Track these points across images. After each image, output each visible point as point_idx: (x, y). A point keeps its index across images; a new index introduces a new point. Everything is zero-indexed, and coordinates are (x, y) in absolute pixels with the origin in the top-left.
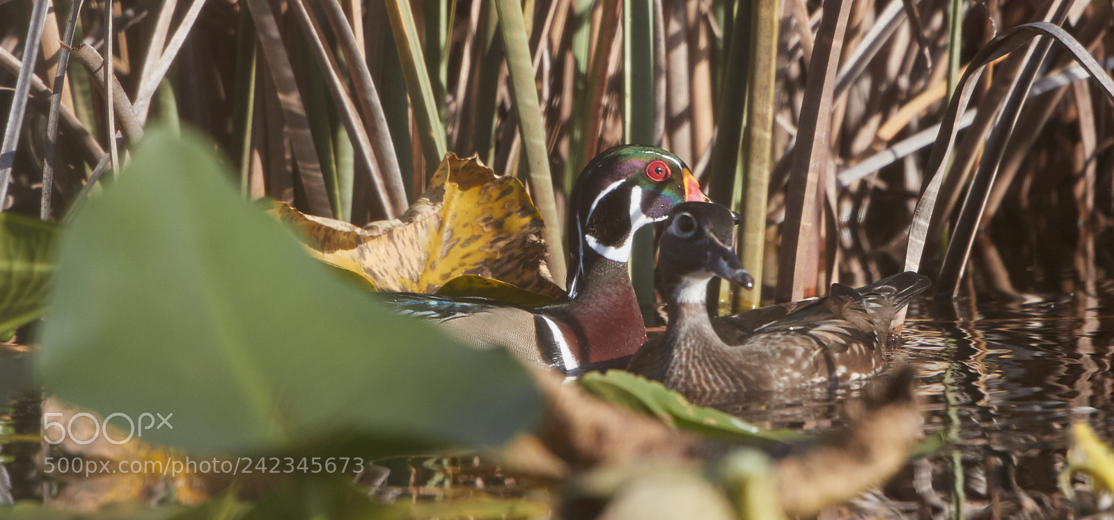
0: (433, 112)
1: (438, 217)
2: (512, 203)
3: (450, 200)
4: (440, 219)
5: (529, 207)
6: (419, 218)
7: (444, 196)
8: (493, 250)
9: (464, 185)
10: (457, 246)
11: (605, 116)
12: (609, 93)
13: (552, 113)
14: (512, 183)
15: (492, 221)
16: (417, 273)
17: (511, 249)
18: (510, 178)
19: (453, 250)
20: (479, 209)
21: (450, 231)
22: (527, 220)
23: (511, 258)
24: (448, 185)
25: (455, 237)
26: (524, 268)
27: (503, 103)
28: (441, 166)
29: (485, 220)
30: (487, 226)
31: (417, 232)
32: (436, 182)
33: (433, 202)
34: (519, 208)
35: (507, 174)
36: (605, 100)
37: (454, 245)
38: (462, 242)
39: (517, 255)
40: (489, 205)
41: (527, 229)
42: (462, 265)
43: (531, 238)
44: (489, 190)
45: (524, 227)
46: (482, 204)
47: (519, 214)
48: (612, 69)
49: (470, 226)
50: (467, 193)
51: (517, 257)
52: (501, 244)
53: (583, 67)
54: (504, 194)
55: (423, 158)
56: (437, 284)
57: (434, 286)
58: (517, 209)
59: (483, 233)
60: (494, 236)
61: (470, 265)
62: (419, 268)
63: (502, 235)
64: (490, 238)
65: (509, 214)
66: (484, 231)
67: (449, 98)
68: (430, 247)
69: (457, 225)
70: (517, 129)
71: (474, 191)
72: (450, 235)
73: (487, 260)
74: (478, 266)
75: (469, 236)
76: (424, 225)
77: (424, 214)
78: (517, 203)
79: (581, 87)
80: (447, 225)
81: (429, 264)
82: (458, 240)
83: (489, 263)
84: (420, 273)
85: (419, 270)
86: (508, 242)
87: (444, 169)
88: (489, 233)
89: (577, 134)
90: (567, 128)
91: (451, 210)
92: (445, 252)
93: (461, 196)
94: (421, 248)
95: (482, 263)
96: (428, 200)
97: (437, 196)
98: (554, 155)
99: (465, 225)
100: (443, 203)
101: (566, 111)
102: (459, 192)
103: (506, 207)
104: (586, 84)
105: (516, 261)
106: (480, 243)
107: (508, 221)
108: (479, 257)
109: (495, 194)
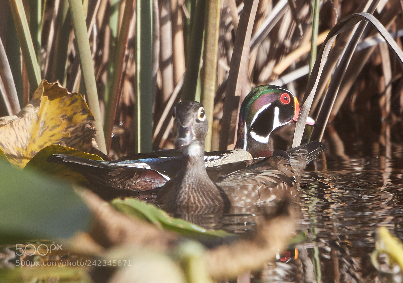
0: (34, 58)
1: (37, 115)
2: (77, 107)
3: (44, 105)
4: (38, 116)
5: (86, 110)
6: (27, 115)
7: (40, 103)
8: (67, 132)
9: (52, 98)
10: (48, 130)
11: (127, 61)
12: (129, 48)
13: (98, 59)
14: (77, 96)
15: (66, 117)
16: (25, 145)
17: (77, 132)
18: (75, 94)
19: (45, 132)
20: (59, 111)
21: (44, 122)
22: (85, 116)
23: (76, 137)
24: (42, 97)
25: (46, 125)
26: (83, 142)
27: (71, 54)
28: (38, 88)
29: (62, 117)
30: (63, 119)
31: (25, 122)
32: (36, 96)
33: (35, 107)
34: (81, 110)
35: (73, 92)
36: (127, 52)
37: (45, 129)
38: (50, 128)
39: (79, 135)
40: (65, 108)
41: (85, 121)
42: (50, 140)
43: (87, 126)
44: (65, 100)
45: (83, 120)
46: (61, 108)
47: (81, 113)
48: (130, 35)
49: (54, 120)
50: (53, 102)
51: (80, 136)
52: (71, 129)
53: (115, 34)
54: (72, 102)
55: (29, 83)
56: (36, 151)
57: (35, 152)
58: (80, 111)
59: (61, 124)
60: (67, 125)
61: (54, 140)
62: (27, 142)
63: (72, 125)
64: (65, 126)
65: (75, 113)
67: (42, 51)
68: (33, 130)
69: (47, 119)
70: (79, 66)
71: (57, 101)
72: (43, 124)
73: (63, 138)
74: (58, 141)
75: (53, 125)
76: (29, 119)
77: (30, 113)
78: (80, 108)
79: (114, 45)
80: (42, 119)
81: (32, 140)
82: (48, 127)
83: (65, 139)
84: (27, 145)
86: (75, 128)
87: (41, 89)
88: (64, 123)
89: (112, 70)
90: (106, 67)
91: (44, 111)
92: (40, 133)
93: (50, 103)
94: (28, 132)
95: (61, 139)
96: (32, 105)
97: (37, 103)
98: (99, 82)
99: (52, 119)
100: (40, 107)
101: (106, 58)
102: (48, 101)
103: (74, 110)
104: (116, 43)
105: (79, 139)
106: (60, 129)
107: (75, 117)
108: (59, 137)
109: (68, 102)
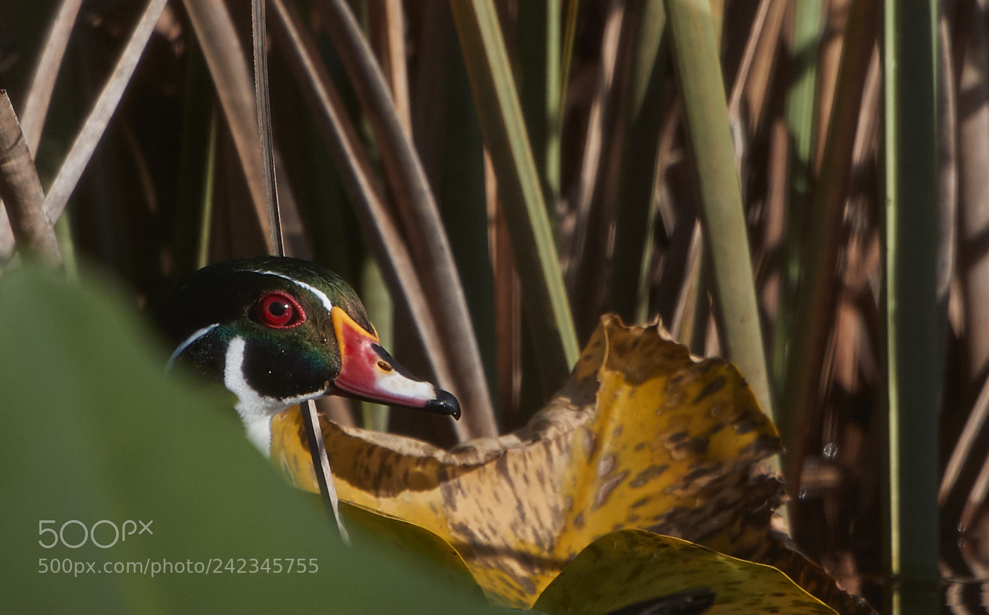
1: (589, 433)
2: (722, 406)
3: (611, 402)
4: (594, 437)
5: (754, 416)
6: (551, 433)
7: (598, 394)
8: (691, 491)
9: (636, 376)
10: (624, 486)
14: (723, 371)
15: (687, 440)
16: (550, 533)
17: (719, 490)
18: (717, 361)
19: (616, 492)
20: (663, 421)
21: (611, 459)
22: (749, 438)
23: (721, 507)
24: (605, 374)
25: (621, 468)
28: (593, 340)
29: (676, 438)
30: (678, 448)
31: (550, 459)
32: (583, 368)
33: (578, 405)
34: (735, 416)
37: (617, 484)
38: (632, 477)
39: (730, 500)
40: (683, 411)
41: (751, 454)
42: (633, 519)
43: (756, 471)
44: (682, 383)
45: (744, 450)
46: (671, 409)
47: (736, 427)
49: (647, 450)
50: (642, 390)
51: (734, 505)
52: (703, 481)
54: (708, 391)
58: (731, 420)
59: (670, 462)
60: (691, 466)
61: (647, 519)
62: (553, 524)
63: (706, 466)
64: (683, 470)
65: (717, 428)
66: (672, 459)
68: (575, 485)
69: (624, 447)
71: (654, 385)
72: (611, 464)
73: (677, 510)
74: (659, 522)
75: (646, 466)
76: (563, 444)
77: (561, 426)
78: (732, 409)
80: (607, 446)
81: (572, 516)
82: (626, 474)
83: (681, 515)
84: (555, 534)
85: (555, 528)
86: (716, 477)
87: (599, 345)
88: (681, 461)
91: (613, 419)
92: (601, 495)
93: (632, 394)
94: (558, 489)
95: (667, 515)
96: (568, 400)
97: (585, 393)
99: (639, 447)
100: (597, 405)
102: (626, 389)
103: (713, 415)
105: (730, 513)
106: (665, 480)
107: (716, 440)
108: (663, 506)
109: (694, 391)
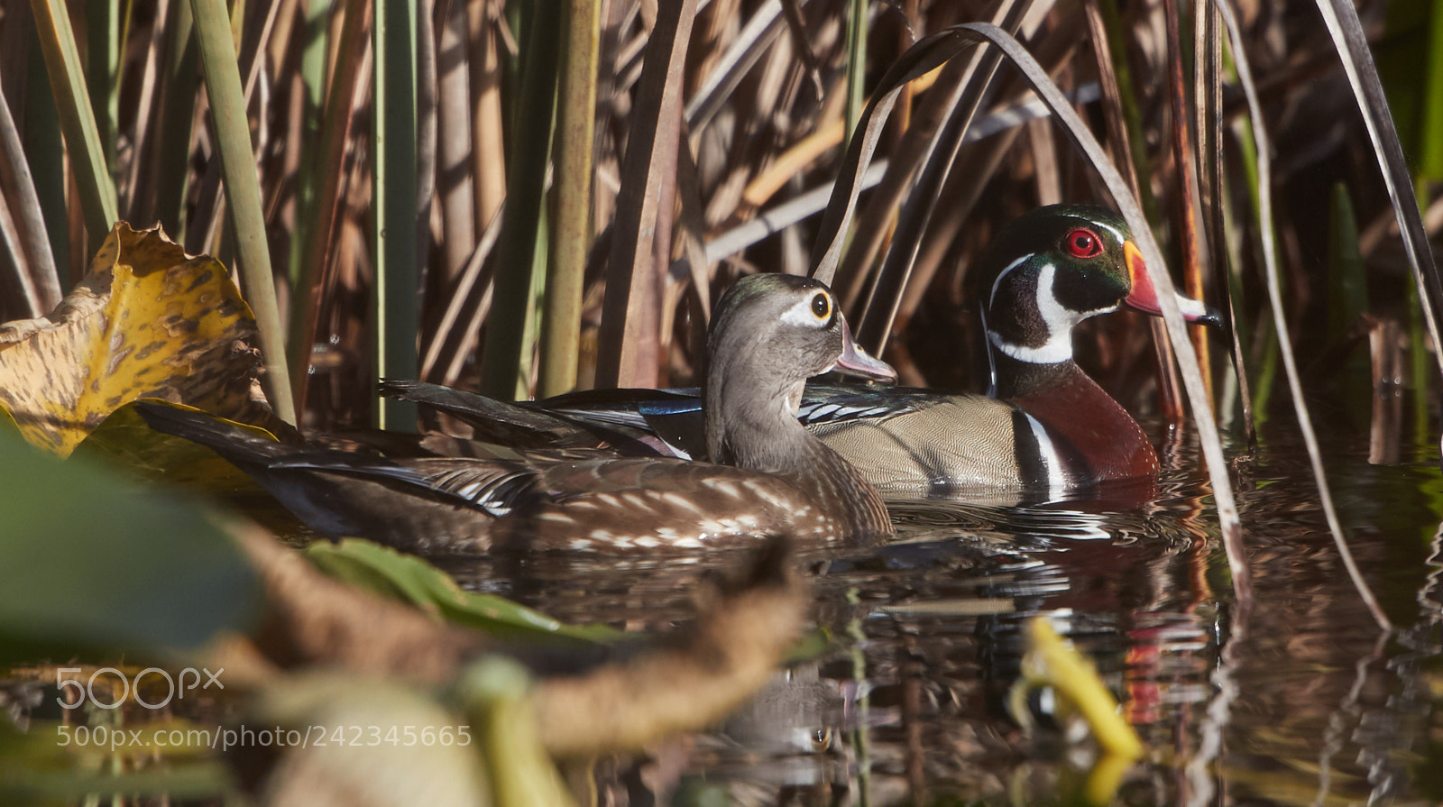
0: (99, 163)
1: (103, 316)
2: (211, 294)
3: (121, 290)
4: (107, 318)
5: (235, 302)
6: (75, 316)
7: (112, 285)
8: (183, 363)
9: (141, 271)
10: (131, 357)
11: (348, 171)
12: (354, 136)
13: (272, 165)
14: (210, 266)
15: (181, 321)
16: (72, 396)
17: (209, 361)
18: (207, 258)
19: (124, 363)
20: (162, 306)
21: (120, 336)
22: (231, 320)
23: (209, 375)
24: (117, 268)
25: (128, 344)
26: (226, 390)
27: (200, 150)
28: (109, 239)
29: (171, 320)
30: (173, 328)
31: (72, 337)
32: (100, 264)
33: (96, 294)
34: (222, 302)
35: (206, 251)
36: (348, 146)
37: (126, 355)
38: (137, 351)
39: (216, 371)
40: (178, 298)
41: (232, 333)
42: (138, 385)
43: (237, 347)
44: (178, 276)
45: (226, 331)
46: (168, 296)
47: (221, 311)
48: (358, 101)
49: (149, 330)
50: (144, 281)
51: (219, 374)
52: (194, 355)
53: (317, 96)
54: (198, 282)
55: (85, 230)
56: (101, 412)
57: (97, 414)
58: (218, 304)
59: (167, 339)
60: (184, 343)
61: (149, 384)
62: (75, 389)
63: (196, 342)
64: (178, 345)
65: (206, 312)
66: (169, 336)
67: (122, 143)
68: (91, 358)
69: (131, 327)
70: (221, 183)
71: (154, 280)
72: (120, 341)
73: (173, 378)
74: (160, 387)
75: (148, 342)
76: (83, 326)
77: (82, 310)
78: (218, 296)
79: (314, 126)
80: (117, 327)
81: (90, 383)
82: (132, 348)
83: (178, 380)
84: (76, 397)
85: (76, 392)
86: (205, 351)
87: (112, 245)
88: (177, 337)
89: (308, 194)
90: (293, 186)
91: (122, 305)
92: (112, 365)
93: (137, 285)
94: (78, 361)
95: (166, 381)
96: (89, 290)
97: (102, 285)
98: (275, 228)
99: (143, 327)
100: (112, 294)
101: (292, 162)
102: (133, 279)
103: (202, 301)
104: (321, 121)
105: (215, 381)
106: (164, 353)
107: (204, 321)
108: (161, 374)
109: (186, 282)
